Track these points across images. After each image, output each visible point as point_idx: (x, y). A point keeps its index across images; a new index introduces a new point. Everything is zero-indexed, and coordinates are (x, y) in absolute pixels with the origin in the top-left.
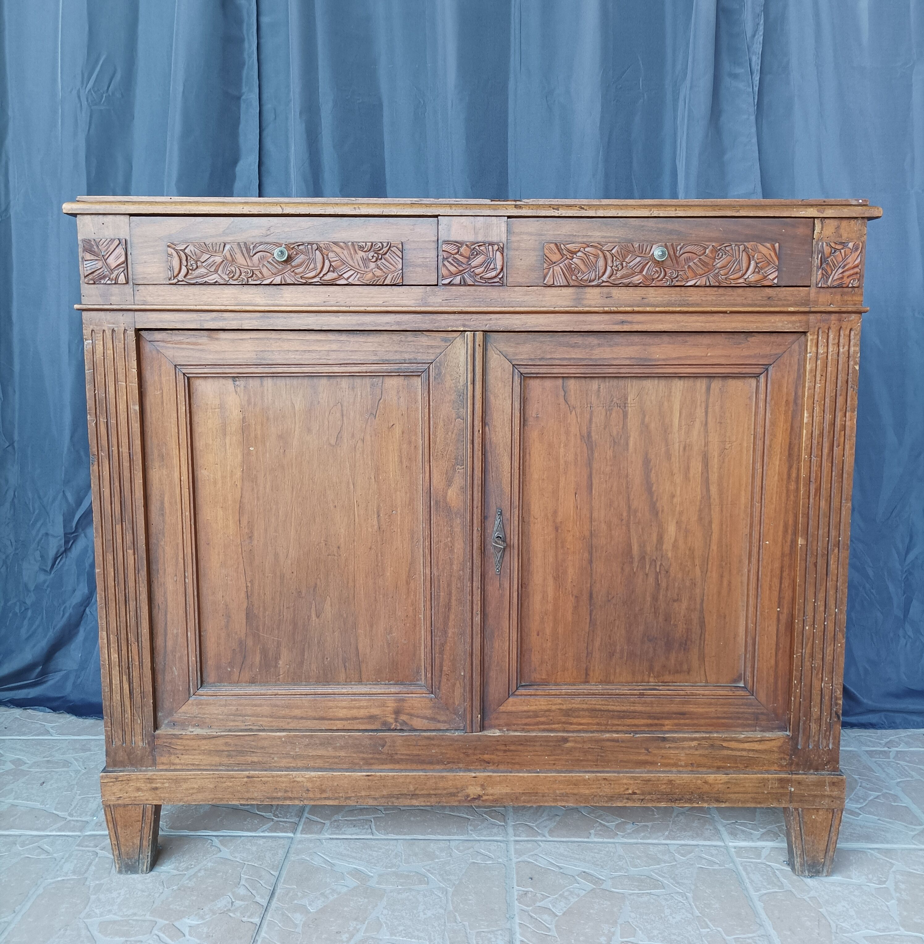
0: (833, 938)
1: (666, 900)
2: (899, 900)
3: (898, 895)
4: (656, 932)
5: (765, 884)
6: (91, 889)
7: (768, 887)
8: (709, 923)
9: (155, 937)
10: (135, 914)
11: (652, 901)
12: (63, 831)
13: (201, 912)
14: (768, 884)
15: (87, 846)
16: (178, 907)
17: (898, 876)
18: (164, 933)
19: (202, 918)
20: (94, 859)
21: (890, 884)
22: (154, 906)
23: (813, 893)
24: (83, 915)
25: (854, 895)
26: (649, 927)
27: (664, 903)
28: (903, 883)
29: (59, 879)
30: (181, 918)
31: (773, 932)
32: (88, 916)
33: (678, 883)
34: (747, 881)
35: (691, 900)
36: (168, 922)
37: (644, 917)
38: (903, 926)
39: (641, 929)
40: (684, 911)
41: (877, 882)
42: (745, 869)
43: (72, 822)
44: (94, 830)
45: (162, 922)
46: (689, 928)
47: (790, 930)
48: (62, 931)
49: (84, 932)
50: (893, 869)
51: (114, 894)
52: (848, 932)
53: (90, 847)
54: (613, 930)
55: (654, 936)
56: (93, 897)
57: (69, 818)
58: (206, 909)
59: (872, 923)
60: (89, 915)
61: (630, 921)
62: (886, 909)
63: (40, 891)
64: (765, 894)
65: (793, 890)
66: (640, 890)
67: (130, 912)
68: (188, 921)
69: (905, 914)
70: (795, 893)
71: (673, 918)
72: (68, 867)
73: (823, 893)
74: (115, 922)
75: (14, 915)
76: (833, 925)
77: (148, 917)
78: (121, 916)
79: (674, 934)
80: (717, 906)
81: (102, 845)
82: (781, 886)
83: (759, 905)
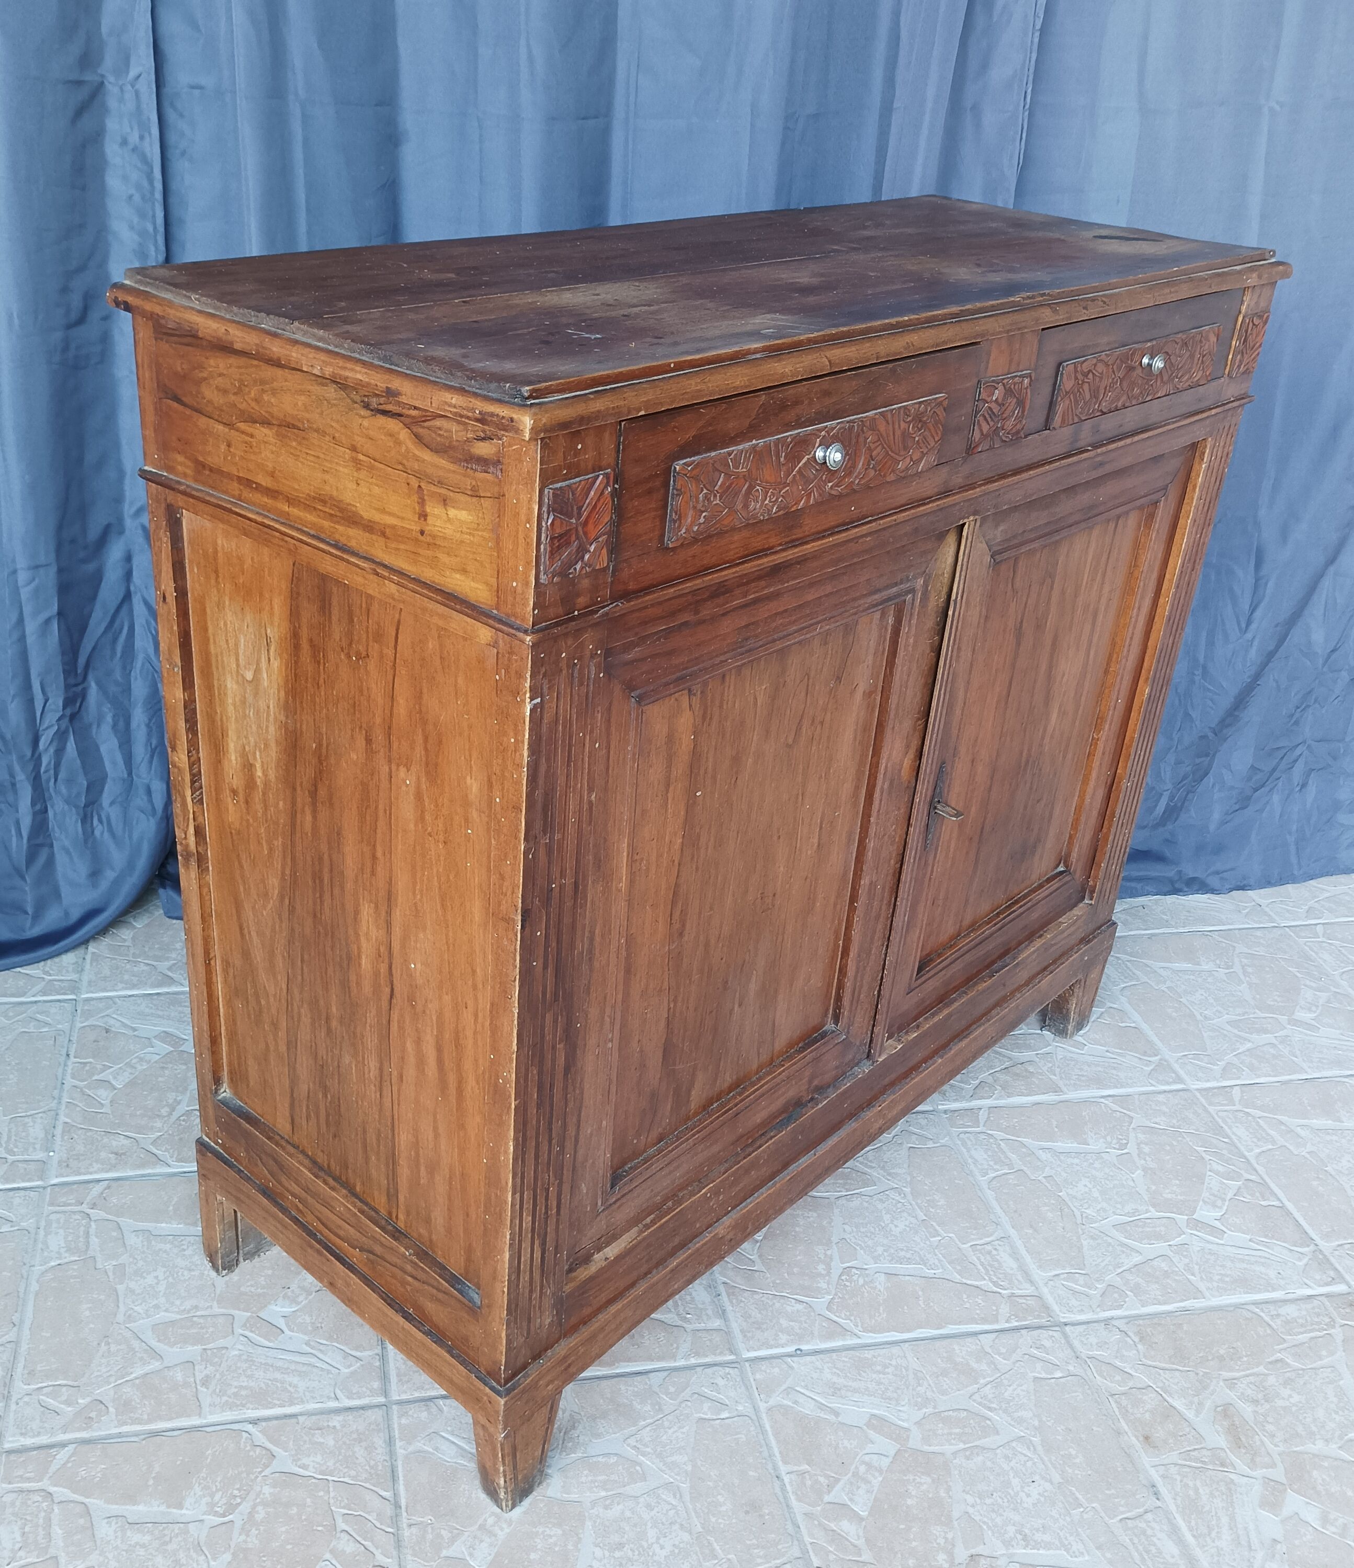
0: (1081, 1232)
1: (881, 1200)
2: (1145, 1170)
3: (1143, 1162)
4: (880, 1250)
5: (992, 1163)
6: (110, 1274)
7: (996, 1167)
8: (937, 1228)
9: (242, 1338)
10: (196, 1307)
11: (866, 1204)
12: (14, 1181)
13: (289, 1292)
14: (995, 1164)
15: (65, 1205)
16: (253, 1289)
17: (1140, 1135)
18: (252, 1332)
19: (294, 1301)
20: (88, 1227)
21: (1132, 1148)
22: (218, 1292)
23: (1048, 1171)
24: (120, 1318)
25: (1095, 1168)
26: (870, 1243)
27: (880, 1206)
28: (1146, 1144)
29: (53, 1264)
30: (266, 1306)
31: (1012, 1232)
32: (129, 1318)
33: (889, 1174)
34: (970, 1161)
35: (910, 1197)
36: (249, 1314)
37: (862, 1230)
38: (1154, 1206)
39: (862, 1248)
40: (905, 1214)
41: (1117, 1146)
42: (964, 1144)
43: (20, 1165)
44: (62, 1176)
45: (241, 1315)
46: (917, 1239)
47: (1031, 1226)
48: (103, 1347)
49: (136, 1344)
50: (1133, 1126)
51: (150, 1280)
52: (1096, 1222)
53: (69, 1205)
54: (829, 1253)
55: (880, 1255)
56: (121, 1288)
57: (11, 1158)
58: (294, 1286)
59: (1119, 1206)
60: (130, 1316)
61: (845, 1237)
62: (1132, 1184)
63: (34, 1287)
64: (995, 1177)
65: (1025, 1169)
66: (847, 1190)
67: (188, 1305)
68: (278, 1309)
69: (1154, 1188)
70: (1028, 1172)
71: (896, 1226)
72: (56, 1242)
73: (1059, 1169)
74: (173, 1323)
75: (15, 1329)
76: (1078, 1214)
77: (217, 1310)
78: (178, 1313)
79: (902, 1250)
80: (942, 1202)
81: (89, 1198)
82: (1010, 1166)
83: (990, 1194)
